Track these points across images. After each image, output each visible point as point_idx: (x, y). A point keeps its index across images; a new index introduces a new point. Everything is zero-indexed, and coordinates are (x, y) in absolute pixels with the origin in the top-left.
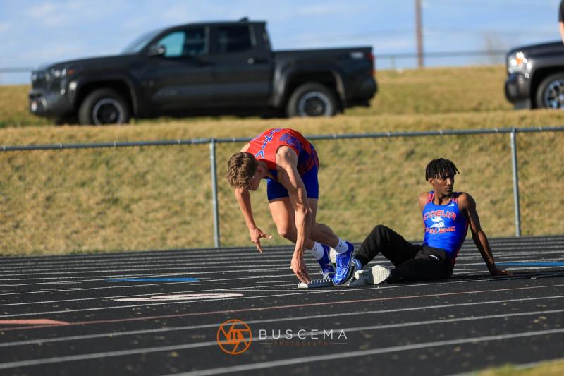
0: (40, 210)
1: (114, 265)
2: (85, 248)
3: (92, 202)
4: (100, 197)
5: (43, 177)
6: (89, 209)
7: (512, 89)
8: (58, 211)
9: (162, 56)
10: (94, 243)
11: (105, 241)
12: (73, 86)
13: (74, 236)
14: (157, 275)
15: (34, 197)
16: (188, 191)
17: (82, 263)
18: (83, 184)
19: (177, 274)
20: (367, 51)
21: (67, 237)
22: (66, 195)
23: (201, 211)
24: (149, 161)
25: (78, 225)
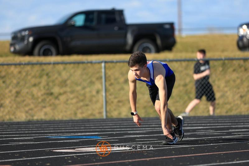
0: (13, 98)
1: (52, 128)
2: (35, 118)
3: (39, 94)
4: (43, 92)
5: (15, 81)
6: (38, 98)
7: (241, 44)
8: (22, 99)
9: (73, 26)
10: (40, 116)
11: (46, 114)
12: (31, 39)
13: (30, 112)
14: (76, 134)
15: (10, 91)
16: (88, 90)
17: (33, 126)
18: (35, 85)
19: (88, 134)
20: (172, 25)
21: (27, 112)
22: (26, 90)
23: (94, 99)
24: (68, 74)
25: (32, 106)
